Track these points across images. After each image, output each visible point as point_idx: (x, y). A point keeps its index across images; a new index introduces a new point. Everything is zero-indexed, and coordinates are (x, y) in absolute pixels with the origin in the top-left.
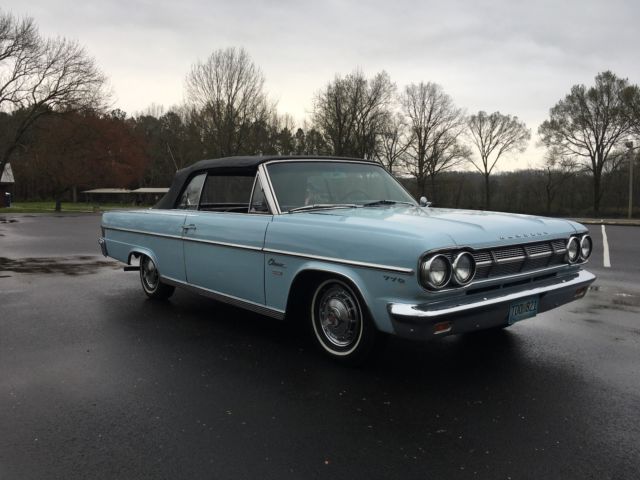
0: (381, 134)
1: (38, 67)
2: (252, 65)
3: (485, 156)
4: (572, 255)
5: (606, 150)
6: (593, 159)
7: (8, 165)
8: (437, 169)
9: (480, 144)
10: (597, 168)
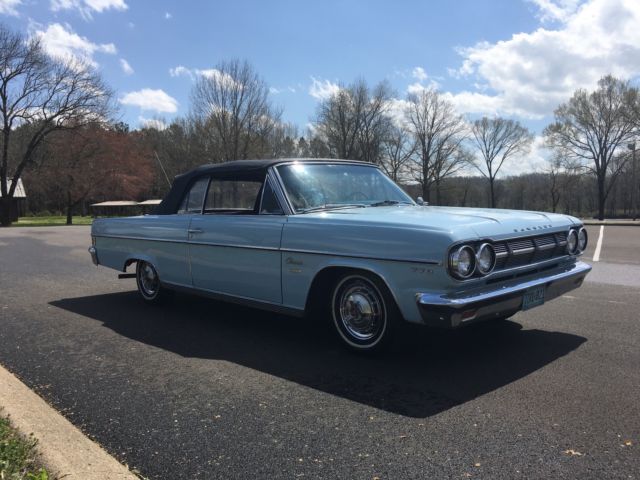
0: (385, 141)
1: (47, 83)
2: (257, 76)
3: (489, 161)
4: (571, 246)
5: (609, 152)
6: (597, 161)
7: (20, 180)
8: (441, 174)
9: (484, 150)
10: (601, 171)
